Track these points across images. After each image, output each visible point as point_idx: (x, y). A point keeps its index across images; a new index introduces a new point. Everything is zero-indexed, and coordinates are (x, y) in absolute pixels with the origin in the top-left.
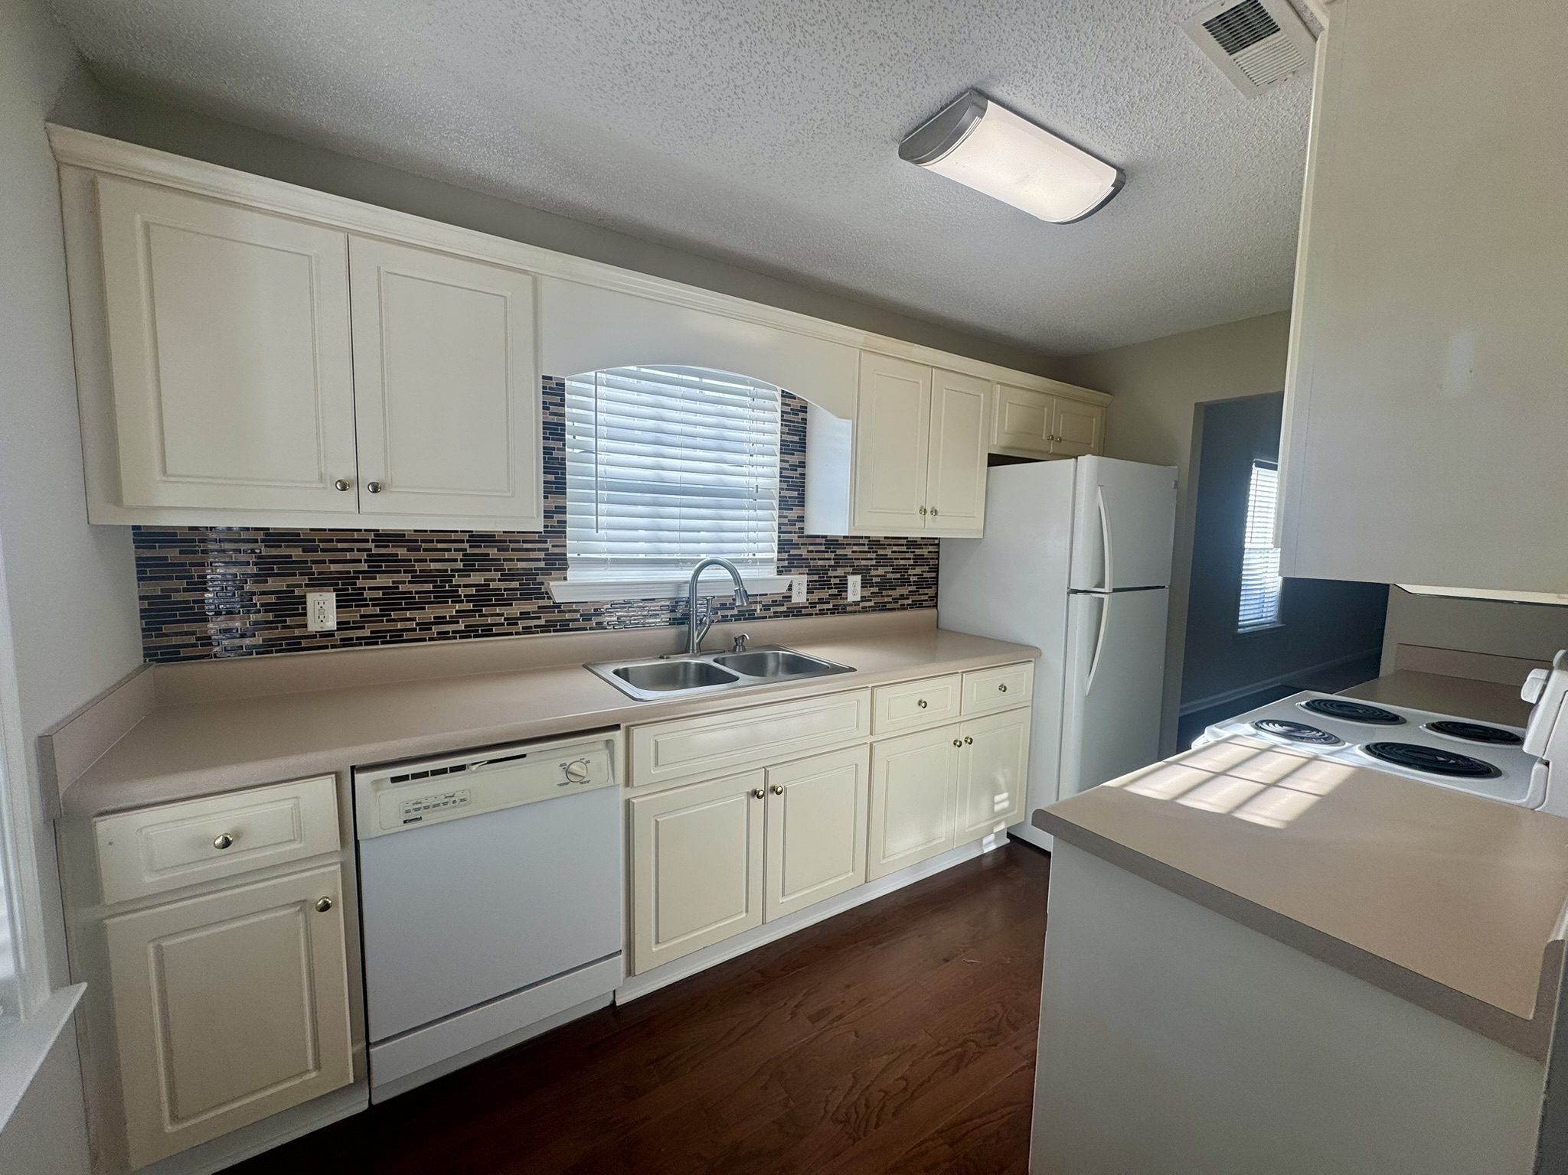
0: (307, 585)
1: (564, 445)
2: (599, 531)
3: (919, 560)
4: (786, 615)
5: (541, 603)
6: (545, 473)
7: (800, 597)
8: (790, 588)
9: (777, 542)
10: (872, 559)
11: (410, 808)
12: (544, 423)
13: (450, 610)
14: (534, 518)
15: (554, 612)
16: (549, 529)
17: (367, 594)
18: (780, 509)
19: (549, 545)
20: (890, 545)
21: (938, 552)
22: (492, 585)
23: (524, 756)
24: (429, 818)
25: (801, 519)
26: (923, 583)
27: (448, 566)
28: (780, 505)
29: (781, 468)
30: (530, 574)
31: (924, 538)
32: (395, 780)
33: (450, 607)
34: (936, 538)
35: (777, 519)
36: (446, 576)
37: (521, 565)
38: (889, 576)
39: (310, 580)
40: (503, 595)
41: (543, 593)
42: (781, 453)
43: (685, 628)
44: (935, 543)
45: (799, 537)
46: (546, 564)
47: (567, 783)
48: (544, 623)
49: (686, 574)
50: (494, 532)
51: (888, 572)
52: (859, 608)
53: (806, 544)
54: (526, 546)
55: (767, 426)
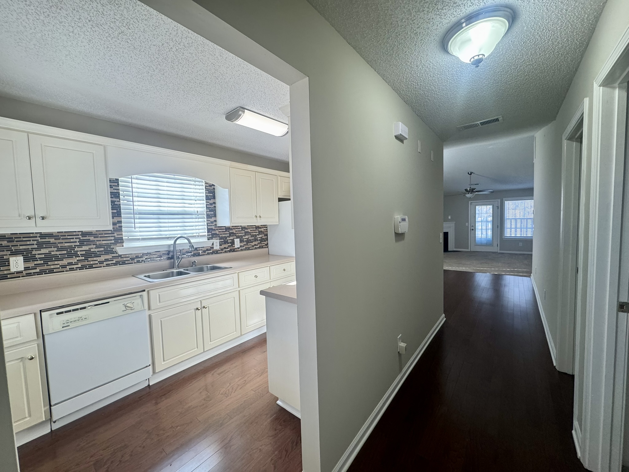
0: (10, 255)
1: (120, 200)
2: (136, 229)
3: (260, 233)
4: (212, 253)
5: (113, 255)
6: (112, 210)
7: (217, 247)
8: (213, 244)
9: (207, 229)
10: (243, 233)
11: (65, 322)
12: (110, 192)
13: (74, 260)
14: (108, 225)
15: (119, 258)
16: (115, 229)
17: (37, 256)
18: (207, 218)
19: (115, 235)
20: (249, 228)
21: (267, 230)
22: (92, 250)
23: (108, 302)
24: (72, 325)
25: (215, 221)
26: (262, 240)
27: (73, 244)
28: (207, 217)
29: (206, 205)
30: (108, 245)
31: (262, 225)
32: (58, 314)
33: (75, 259)
34: (266, 225)
35: (206, 222)
36: (72, 248)
37: (104, 242)
38: (250, 238)
39: (11, 252)
40: (97, 253)
41: (114, 252)
42: (206, 200)
43: (173, 260)
44: (265, 226)
45: (215, 227)
46: (114, 241)
47: (126, 310)
48: (115, 262)
49: (171, 242)
50: (92, 231)
51: (249, 237)
52: (240, 249)
53: (218, 229)
54: (106, 235)
55: (201, 191)
